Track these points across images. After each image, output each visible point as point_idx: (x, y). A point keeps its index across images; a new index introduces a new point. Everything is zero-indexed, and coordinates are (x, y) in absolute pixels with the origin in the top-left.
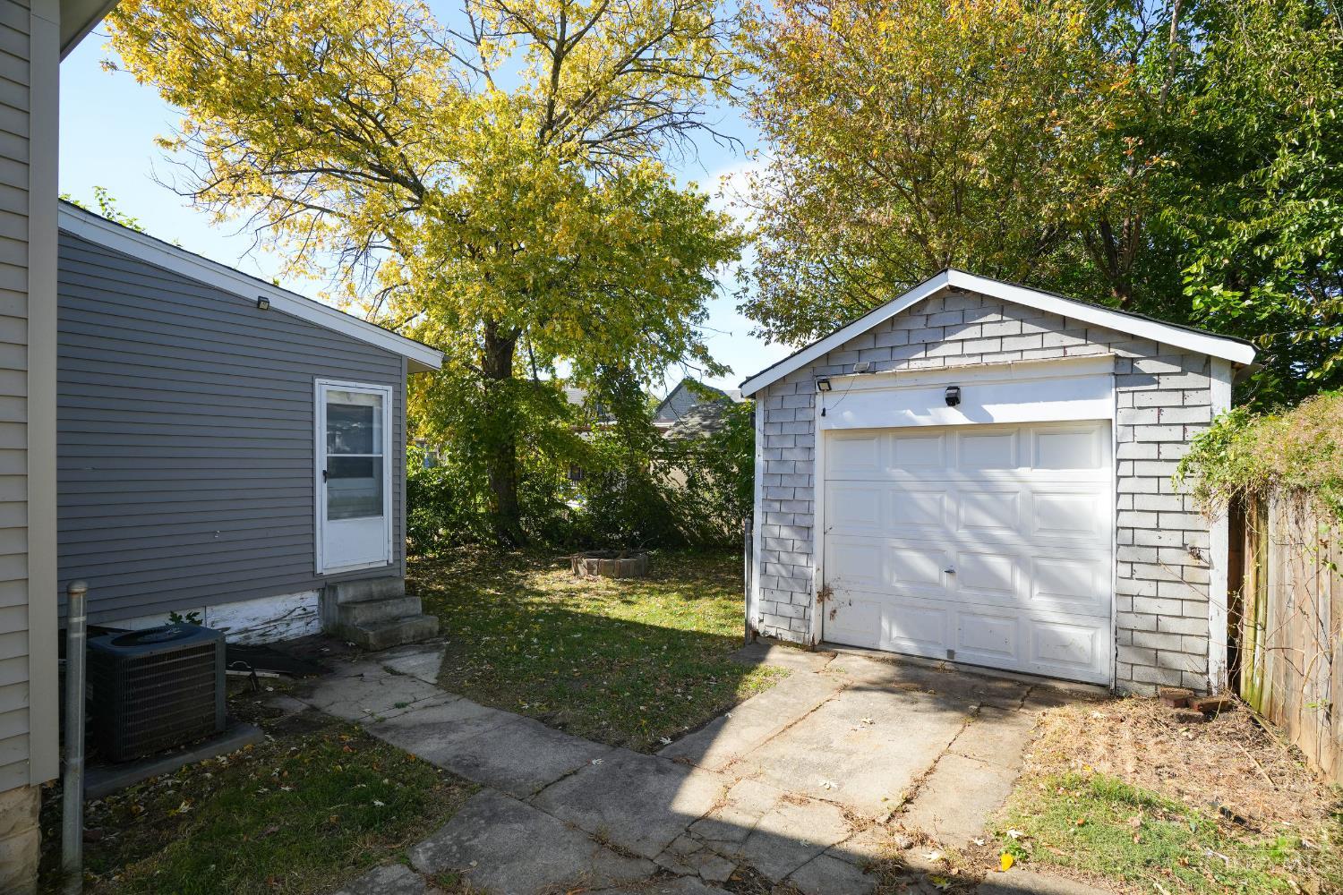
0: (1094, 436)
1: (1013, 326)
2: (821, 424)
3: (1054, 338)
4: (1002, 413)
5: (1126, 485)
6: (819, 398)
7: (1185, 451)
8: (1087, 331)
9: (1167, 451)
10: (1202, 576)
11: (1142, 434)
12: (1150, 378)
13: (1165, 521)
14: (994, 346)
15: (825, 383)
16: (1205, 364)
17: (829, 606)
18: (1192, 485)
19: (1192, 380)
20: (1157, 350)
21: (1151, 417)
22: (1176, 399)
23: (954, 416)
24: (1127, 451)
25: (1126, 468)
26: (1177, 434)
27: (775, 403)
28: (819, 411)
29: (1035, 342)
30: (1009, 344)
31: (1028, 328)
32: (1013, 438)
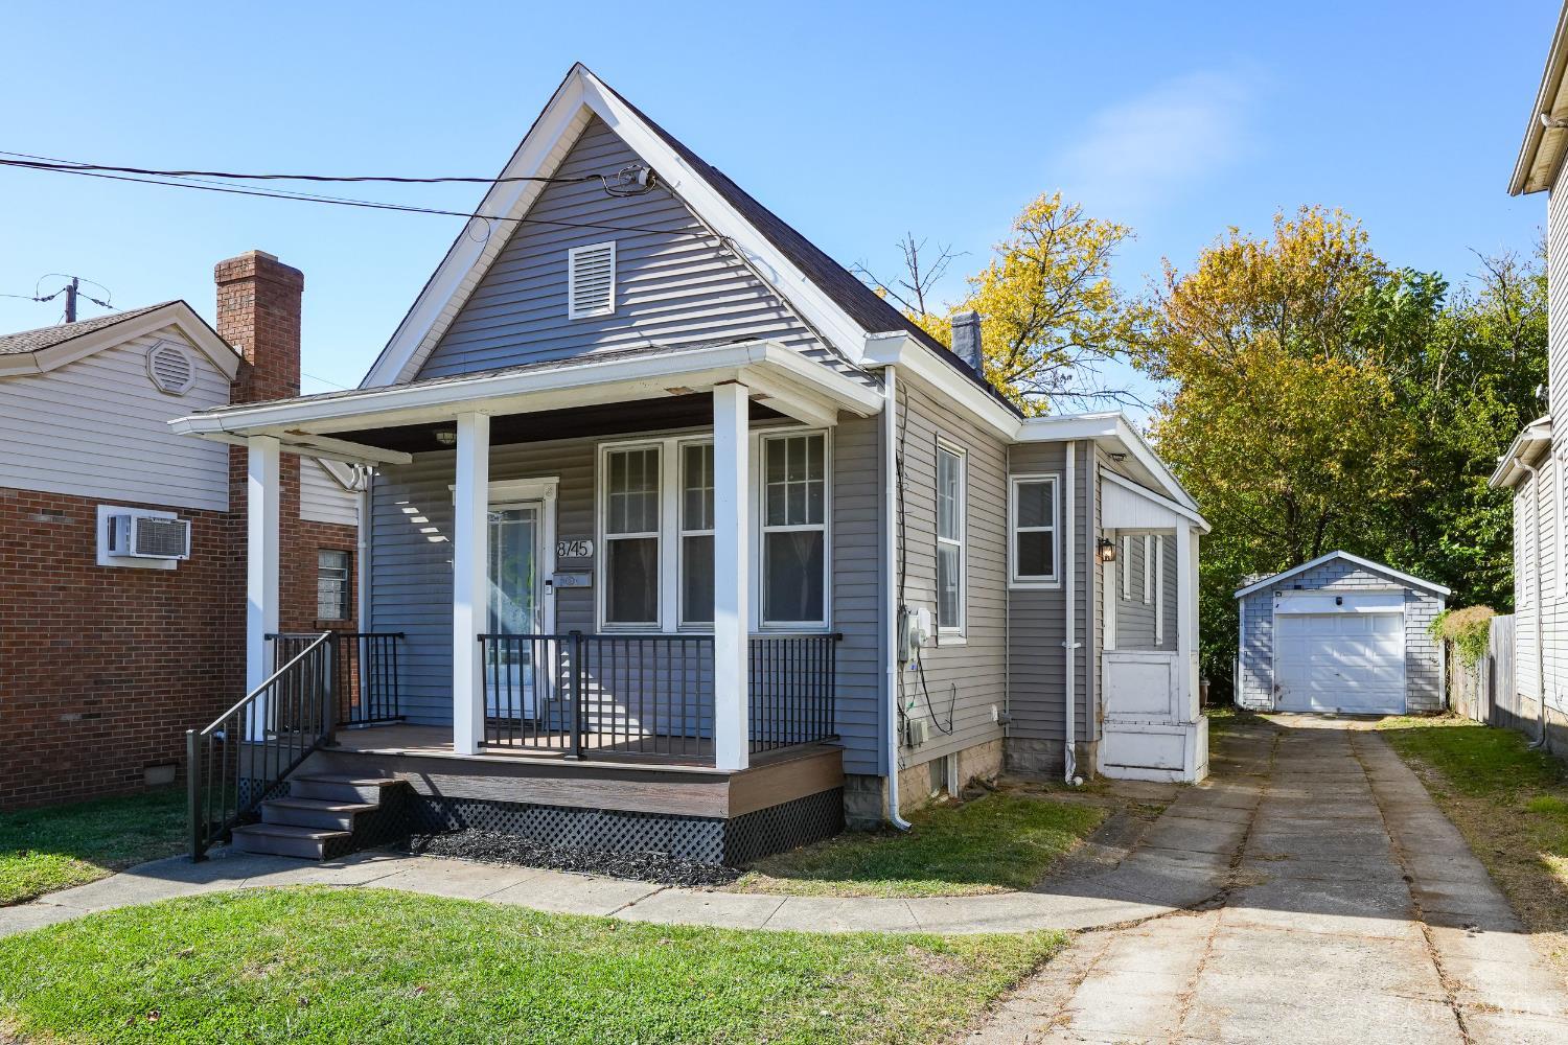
0: (1397, 618)
1: (1365, 575)
2: (1275, 611)
3: (1381, 581)
4: (1361, 609)
5: (1409, 637)
6: (1275, 600)
7: (1429, 624)
8: (1394, 579)
9: (1424, 624)
10: (1436, 669)
11: (1415, 618)
12: (1418, 599)
13: (1424, 650)
14: (1357, 582)
15: (1279, 594)
16: (1436, 594)
17: (1278, 694)
18: (1432, 636)
19: (1432, 599)
20: (1420, 588)
21: (1418, 611)
22: (1426, 605)
23: (1341, 609)
24: (1410, 624)
25: (1409, 631)
26: (1427, 618)
27: (1251, 601)
28: (1274, 605)
29: (1374, 581)
30: (1363, 581)
31: (1371, 576)
32: (1364, 619)
